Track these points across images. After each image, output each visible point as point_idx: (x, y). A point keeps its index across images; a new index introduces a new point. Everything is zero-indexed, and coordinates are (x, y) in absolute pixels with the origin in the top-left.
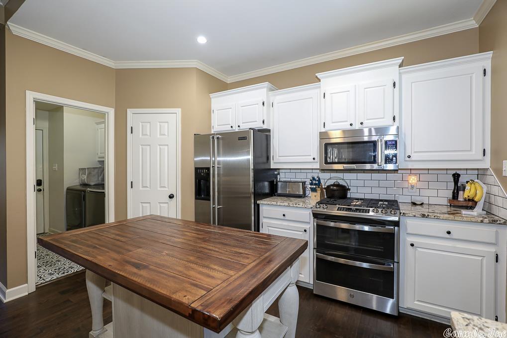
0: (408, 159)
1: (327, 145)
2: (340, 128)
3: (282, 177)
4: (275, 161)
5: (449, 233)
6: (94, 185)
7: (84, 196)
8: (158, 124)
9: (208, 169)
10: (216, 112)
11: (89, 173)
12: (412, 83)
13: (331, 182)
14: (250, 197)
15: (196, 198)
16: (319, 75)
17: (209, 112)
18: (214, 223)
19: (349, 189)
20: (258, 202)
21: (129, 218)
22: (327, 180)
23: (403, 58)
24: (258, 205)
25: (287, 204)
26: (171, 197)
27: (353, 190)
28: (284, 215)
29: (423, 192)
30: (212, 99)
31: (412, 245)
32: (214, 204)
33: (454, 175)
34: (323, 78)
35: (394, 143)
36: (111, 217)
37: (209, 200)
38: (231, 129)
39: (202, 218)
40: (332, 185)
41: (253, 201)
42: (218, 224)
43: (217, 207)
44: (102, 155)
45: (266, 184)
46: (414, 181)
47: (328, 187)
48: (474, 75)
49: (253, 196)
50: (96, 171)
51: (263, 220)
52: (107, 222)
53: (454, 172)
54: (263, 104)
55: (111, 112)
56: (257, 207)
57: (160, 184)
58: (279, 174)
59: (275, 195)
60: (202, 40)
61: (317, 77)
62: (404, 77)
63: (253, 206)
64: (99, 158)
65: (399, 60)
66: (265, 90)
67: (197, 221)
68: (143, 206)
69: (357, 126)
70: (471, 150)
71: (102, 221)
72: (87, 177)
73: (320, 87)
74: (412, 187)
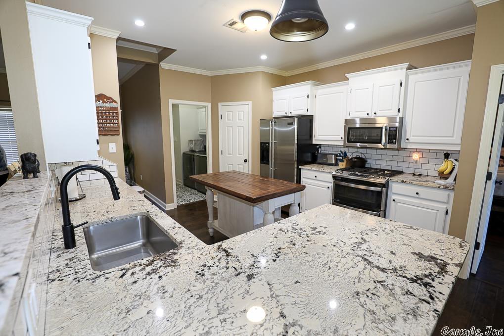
0: (407, 141)
1: (349, 129)
2: (358, 116)
3: (322, 150)
4: (315, 139)
5: (417, 194)
6: (199, 151)
7: (194, 158)
8: (237, 112)
9: (269, 143)
10: (275, 101)
11: (195, 144)
12: (416, 82)
13: (355, 155)
14: (294, 164)
15: (261, 163)
16: (348, 75)
17: (271, 101)
18: (271, 177)
19: (367, 161)
20: (300, 167)
21: (220, 171)
22: (351, 153)
23: (408, 63)
24: (300, 169)
25: (317, 169)
26: (245, 161)
27: (369, 161)
28: (316, 177)
29: (424, 166)
30: (274, 92)
31: (394, 200)
32: (271, 167)
33: (445, 154)
34: (350, 77)
35: (395, 129)
36: (210, 170)
37: (269, 164)
38: (285, 114)
39: (264, 175)
40: (354, 158)
41: (296, 166)
42: (274, 178)
43: (273, 169)
44: (204, 131)
45: (309, 154)
46: (416, 158)
47: (352, 159)
48: (462, 78)
49: (296, 163)
50: (199, 141)
51: (303, 180)
52: (208, 173)
53: (445, 152)
54: (308, 97)
55: (209, 105)
56: (300, 170)
57: (239, 152)
58: (320, 147)
59: (315, 163)
60: (264, 57)
61: (346, 76)
62: (411, 77)
63: (296, 170)
64: (200, 132)
65: (406, 65)
66: (309, 86)
67: (261, 175)
68: (228, 166)
69: (373, 116)
70: (453, 137)
71: (205, 172)
72: (194, 146)
73: (348, 84)
74: (416, 162)
